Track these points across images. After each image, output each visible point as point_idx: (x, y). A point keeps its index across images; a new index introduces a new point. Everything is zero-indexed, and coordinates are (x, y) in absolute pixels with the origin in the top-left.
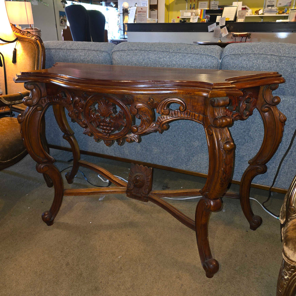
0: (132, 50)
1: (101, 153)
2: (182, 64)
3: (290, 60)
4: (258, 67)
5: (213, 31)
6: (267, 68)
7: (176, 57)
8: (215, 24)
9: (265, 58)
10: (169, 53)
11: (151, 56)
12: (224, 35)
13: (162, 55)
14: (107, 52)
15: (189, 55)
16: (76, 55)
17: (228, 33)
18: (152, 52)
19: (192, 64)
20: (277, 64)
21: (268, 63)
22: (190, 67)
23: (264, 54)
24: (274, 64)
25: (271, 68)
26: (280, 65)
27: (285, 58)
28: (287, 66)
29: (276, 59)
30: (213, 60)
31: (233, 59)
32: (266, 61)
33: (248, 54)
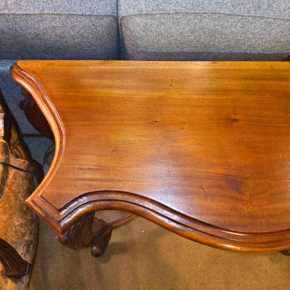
0: (169, 14)
2: (263, 38)
7: (255, 26)
10: (241, 17)
11: (207, 25)
13: (227, 22)
18: (209, 16)
19: (281, 39)
22: (277, 42)
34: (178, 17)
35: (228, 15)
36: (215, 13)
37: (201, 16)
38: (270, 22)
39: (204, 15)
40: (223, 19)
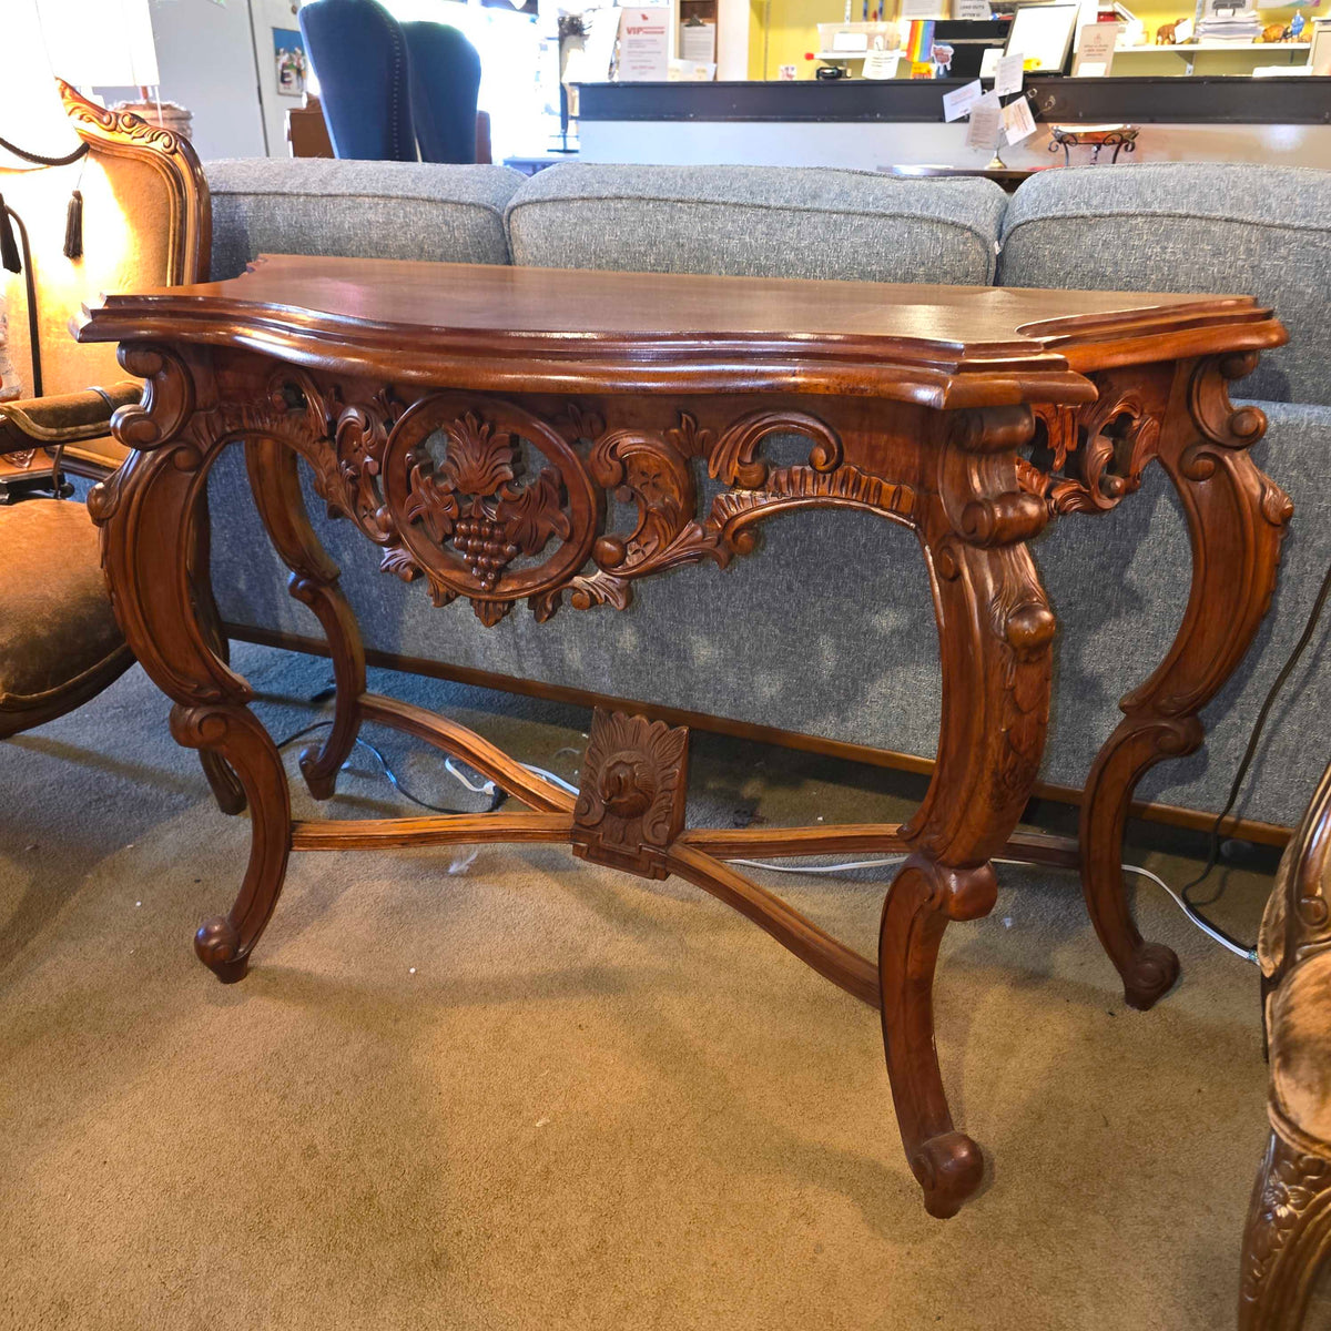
0: (599, 199)
1: (461, 663)
2: (823, 262)
3: (1313, 244)
4: (1169, 275)
5: (964, 120)
6: (1210, 279)
7: (799, 232)
8: (976, 84)
9: (1195, 237)
10: (764, 211)
11: (686, 228)
12: (1015, 135)
13: (733, 221)
14: (486, 208)
15: (856, 223)
16: (348, 220)
17: (1032, 127)
18: (690, 208)
19: (868, 263)
20: (1254, 260)
21: (1214, 255)
23: (1194, 217)
24: (1240, 263)
25: (1224, 278)
26: (1266, 264)
27: (1288, 234)
28: (1298, 270)
29: (1250, 241)
30: (964, 244)
31: (1057, 238)
32: (1202, 250)
33: (1124, 218)
34: (619, 206)
35: (735, 205)
36: (704, 202)
37: (672, 207)
38: (835, 221)
39: (679, 204)
40: (724, 215)
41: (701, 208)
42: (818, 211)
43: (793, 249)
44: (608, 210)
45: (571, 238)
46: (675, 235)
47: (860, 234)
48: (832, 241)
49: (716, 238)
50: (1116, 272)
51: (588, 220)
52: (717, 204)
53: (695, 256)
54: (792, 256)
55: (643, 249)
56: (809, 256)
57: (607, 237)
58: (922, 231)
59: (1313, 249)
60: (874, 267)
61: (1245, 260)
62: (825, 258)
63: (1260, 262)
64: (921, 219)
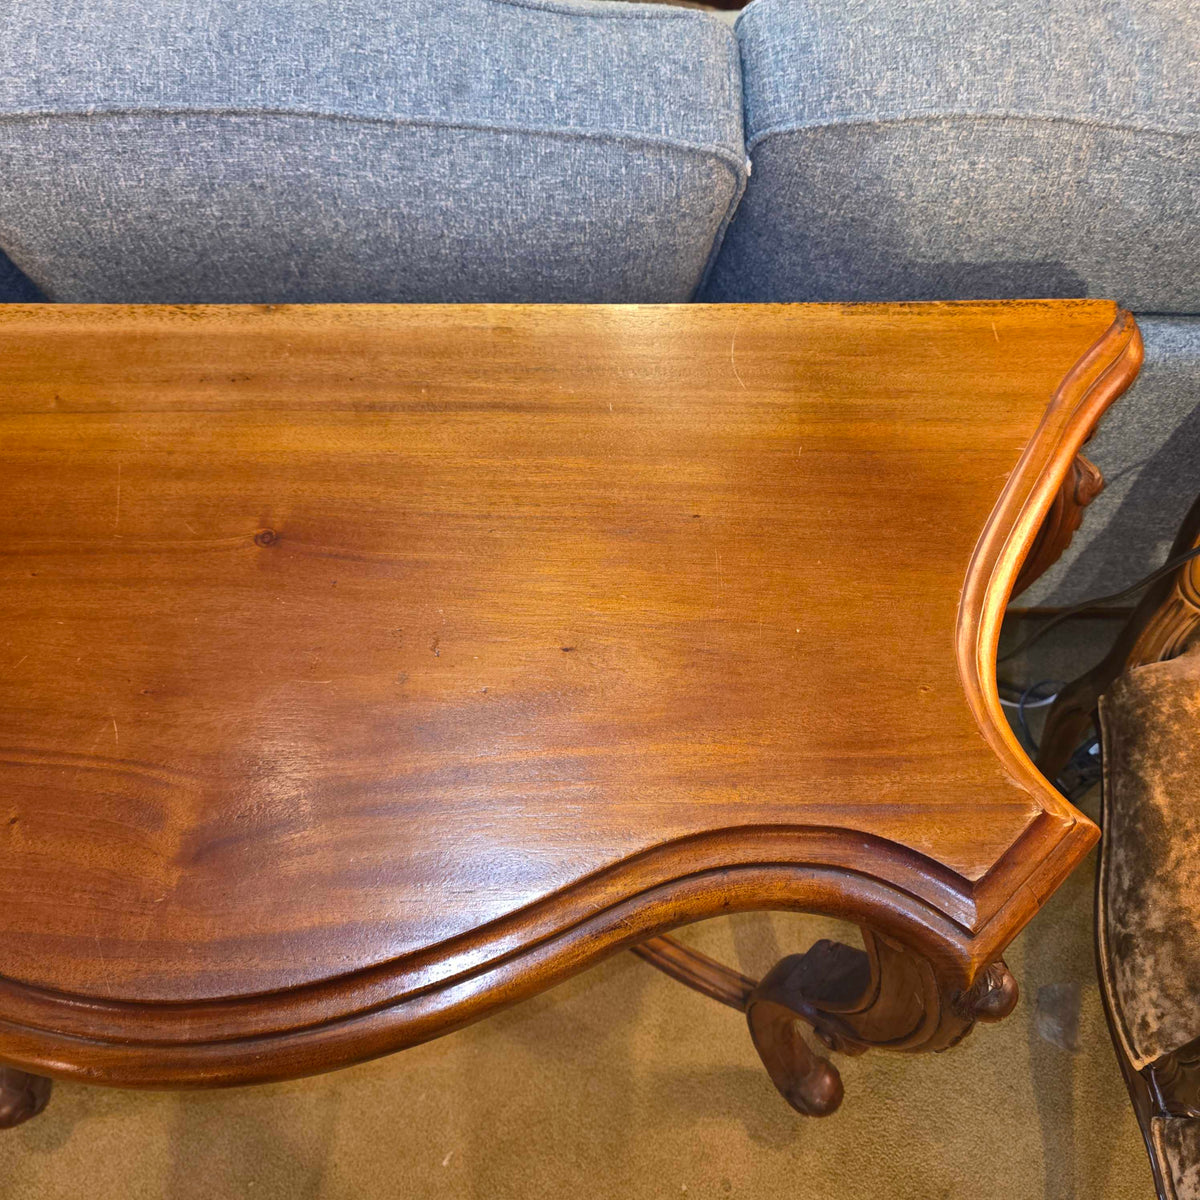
0: (83, 116)
2: (501, 211)
3: (1156, 154)
4: (976, 197)
6: (1026, 200)
7: (452, 164)
9: (1013, 147)
10: (386, 129)
11: (258, 159)
13: (338, 146)
15: (542, 151)
18: (253, 123)
19: (573, 213)
20: (1082, 174)
21: (1034, 170)
22: (565, 227)
23: (1015, 118)
24: (1064, 178)
25: (1043, 198)
26: (1095, 177)
27: (1127, 138)
28: (1130, 184)
29: (1080, 148)
30: (708, 176)
31: (833, 153)
32: (1020, 163)
33: (923, 124)
34: (125, 128)
35: (333, 118)
36: (276, 113)
37: (223, 125)
38: (508, 147)
39: (233, 119)
40: (318, 136)
41: (275, 124)
42: (477, 128)
43: (449, 193)
44: (107, 135)
45: (56, 185)
46: (244, 173)
47: (552, 169)
48: (509, 180)
49: (316, 175)
50: (909, 197)
51: (76, 155)
52: (300, 115)
53: (287, 201)
54: (450, 203)
55: (194, 197)
56: (477, 203)
57: (122, 183)
58: (646, 163)
59: (1153, 159)
60: (582, 218)
61: (1071, 174)
62: (503, 206)
63: (1088, 174)
64: (641, 145)
